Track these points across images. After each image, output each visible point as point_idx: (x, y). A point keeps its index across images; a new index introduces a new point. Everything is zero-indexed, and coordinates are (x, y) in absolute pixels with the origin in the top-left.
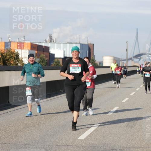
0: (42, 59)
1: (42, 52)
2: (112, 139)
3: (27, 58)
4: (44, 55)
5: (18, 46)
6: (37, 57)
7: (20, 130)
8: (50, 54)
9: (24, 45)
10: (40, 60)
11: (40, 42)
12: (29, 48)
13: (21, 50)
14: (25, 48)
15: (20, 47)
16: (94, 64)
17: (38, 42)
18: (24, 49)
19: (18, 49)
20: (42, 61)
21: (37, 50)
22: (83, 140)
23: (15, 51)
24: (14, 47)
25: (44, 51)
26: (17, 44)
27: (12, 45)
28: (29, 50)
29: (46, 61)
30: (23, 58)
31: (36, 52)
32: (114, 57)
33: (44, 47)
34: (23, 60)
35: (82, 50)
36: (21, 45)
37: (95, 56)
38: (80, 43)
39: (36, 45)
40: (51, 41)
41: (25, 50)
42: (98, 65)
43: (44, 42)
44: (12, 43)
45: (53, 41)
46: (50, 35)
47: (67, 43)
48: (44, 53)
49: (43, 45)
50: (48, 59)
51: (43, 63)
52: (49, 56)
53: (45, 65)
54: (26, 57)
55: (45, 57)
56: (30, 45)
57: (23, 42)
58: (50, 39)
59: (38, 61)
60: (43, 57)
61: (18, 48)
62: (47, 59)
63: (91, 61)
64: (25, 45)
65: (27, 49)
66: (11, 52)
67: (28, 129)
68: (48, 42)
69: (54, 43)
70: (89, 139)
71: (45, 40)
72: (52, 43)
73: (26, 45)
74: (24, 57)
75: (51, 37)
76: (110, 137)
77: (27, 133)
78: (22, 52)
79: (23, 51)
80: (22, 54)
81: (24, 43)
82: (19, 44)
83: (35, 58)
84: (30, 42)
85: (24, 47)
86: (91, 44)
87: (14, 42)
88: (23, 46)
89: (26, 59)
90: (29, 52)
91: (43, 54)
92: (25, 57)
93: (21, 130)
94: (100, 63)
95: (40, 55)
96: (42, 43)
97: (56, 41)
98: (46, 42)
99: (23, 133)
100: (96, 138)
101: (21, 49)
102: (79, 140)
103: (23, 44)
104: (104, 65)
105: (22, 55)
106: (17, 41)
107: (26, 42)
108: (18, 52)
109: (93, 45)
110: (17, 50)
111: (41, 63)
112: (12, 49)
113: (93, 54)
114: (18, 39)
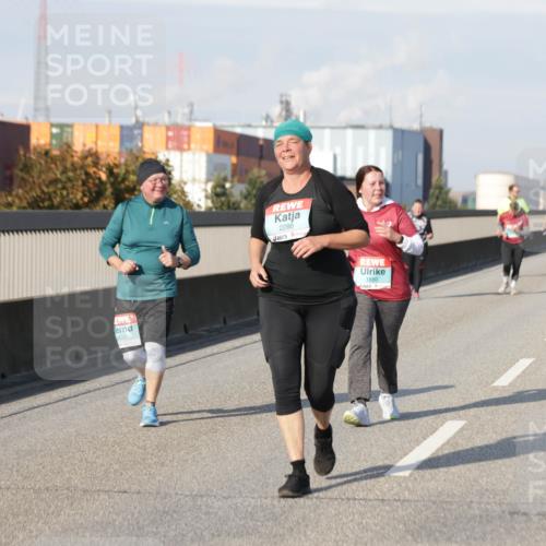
0: (254, 187)
1: (256, 160)
3: (200, 182)
4: (263, 172)
5: (168, 138)
6: (236, 179)
7: (175, 443)
9: (189, 136)
10: (247, 190)
11: (249, 126)
12: (210, 146)
13: (178, 154)
14: (193, 146)
15: (175, 144)
16: (445, 202)
17: (242, 124)
18: (189, 149)
19: (167, 148)
20: (256, 191)
21: (238, 154)
22: (405, 477)
23: (156, 157)
24: (154, 145)
25: (261, 157)
26: (163, 129)
27: (146, 135)
28: (208, 155)
30: (185, 183)
31: (234, 159)
32: (517, 177)
33: (261, 142)
34: (186, 189)
35: (400, 153)
36: (179, 137)
37: (446, 173)
38: (391, 127)
39: (233, 134)
41: (194, 154)
42: (460, 205)
43: (264, 123)
44: (146, 129)
46: (284, 99)
47: (345, 128)
48: (264, 162)
49: (260, 133)
54: (197, 177)
56: (211, 136)
57: (187, 123)
58: (284, 113)
59: (241, 193)
60: (259, 177)
61: (170, 146)
63: (432, 191)
64: (196, 136)
65: (202, 150)
67: (204, 437)
71: (267, 118)
73: (198, 136)
74: (190, 178)
75: (287, 106)
77: (200, 453)
78: (181, 160)
79: (187, 156)
80: (181, 167)
81: (189, 129)
82: (170, 134)
83: (232, 182)
84: (210, 125)
85: (189, 144)
86: (432, 130)
87: (156, 124)
88: (186, 139)
89: (197, 185)
90: (209, 161)
91: (259, 166)
92: (194, 180)
93: (178, 444)
94: (465, 200)
95: (247, 171)
96: (256, 127)
98: (269, 123)
99: (188, 454)
101: (180, 149)
103: (185, 133)
104: (481, 205)
105: (181, 172)
106: (166, 120)
107: (198, 124)
108: (168, 160)
109: (441, 132)
110: (166, 153)
111: (253, 201)
112: (146, 150)
113: (441, 166)
114: (169, 113)
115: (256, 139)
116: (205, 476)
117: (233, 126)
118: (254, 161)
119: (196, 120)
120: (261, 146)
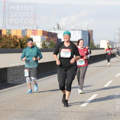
0: (51, 43)
1: (52, 37)
2: (108, 106)
3: (39, 42)
4: (53, 40)
5: (32, 33)
6: (47, 42)
7: (34, 100)
8: (58, 39)
9: (37, 32)
10: (50, 44)
11: (50, 30)
12: (41, 34)
14: (38, 34)
15: (34, 34)
16: (93, 46)
18: (37, 35)
19: (32, 35)
20: (52, 44)
21: (48, 36)
22: (84, 107)
23: (30, 37)
24: (29, 34)
25: (53, 37)
26: (31, 31)
27: (27, 32)
28: (41, 36)
29: (55, 45)
30: (36, 42)
31: (47, 37)
32: (109, 41)
33: (53, 33)
34: (36, 44)
35: (83, 36)
36: (35, 32)
37: (93, 40)
38: (81, 30)
39: (47, 32)
40: (58, 29)
41: (38, 36)
42: (96, 47)
43: (53, 29)
44: (27, 31)
45: (60, 28)
46: (58, 24)
47: (71, 30)
48: (53, 38)
49: (53, 31)
50: (57, 43)
51: (52, 46)
52: (57, 40)
53: (54, 48)
54: (39, 41)
55: (54, 42)
56: (42, 32)
57: (36, 29)
58: (58, 27)
59: (48, 45)
60: (52, 41)
61: (33, 34)
62: (55, 43)
63: (90, 44)
65: (40, 35)
66: (27, 38)
67: (40, 98)
68: (56, 29)
69: (61, 30)
70: (89, 107)
71: (54, 28)
72: (60, 30)
73: (39, 32)
74: (37, 41)
75: (58, 25)
76: (106, 105)
77: (39, 102)
78: (35, 37)
81: (37, 31)
82: (33, 32)
83: (46, 42)
84: (41, 30)
85: (37, 34)
87: (30, 30)
88: (36, 33)
89: (39, 43)
90: (41, 38)
91: (52, 39)
92: (38, 42)
94: (98, 46)
95: (50, 40)
96: (52, 30)
97: (62, 29)
98: (54, 29)
99: (37, 102)
100: (95, 105)
101: (35, 35)
102: (81, 107)
103: (36, 31)
104: (101, 47)
105: (35, 40)
106: (32, 29)
107: (39, 30)
108: (32, 37)
109: (92, 31)
110: (32, 36)
111: (51, 46)
112: (27, 35)
113: (92, 38)
114: (33, 27)
115: (51, 33)
116: (40, 107)
117: (47, 30)
118: (51, 38)
119: (38, 29)
120: (53, 34)
